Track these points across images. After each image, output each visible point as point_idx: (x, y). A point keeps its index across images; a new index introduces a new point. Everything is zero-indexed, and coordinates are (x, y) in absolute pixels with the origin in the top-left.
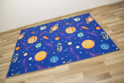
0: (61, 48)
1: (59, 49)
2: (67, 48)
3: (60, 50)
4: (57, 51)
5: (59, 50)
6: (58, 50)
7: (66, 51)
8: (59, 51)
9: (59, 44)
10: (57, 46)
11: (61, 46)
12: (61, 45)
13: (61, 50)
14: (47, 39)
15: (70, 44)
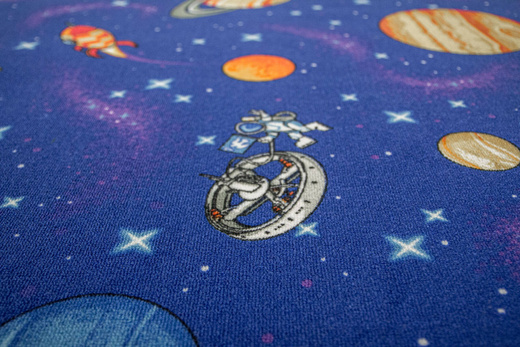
0: (296, 179)
1: (251, 193)
2: (435, 216)
3: (278, 212)
4: (210, 213)
5: (267, 211)
6: (235, 198)
7: (408, 247)
8: (248, 220)
9: (275, 126)
10: (239, 144)
11: (306, 150)
12: (304, 141)
13: (295, 218)
14: (108, 56)
15: (484, 164)
